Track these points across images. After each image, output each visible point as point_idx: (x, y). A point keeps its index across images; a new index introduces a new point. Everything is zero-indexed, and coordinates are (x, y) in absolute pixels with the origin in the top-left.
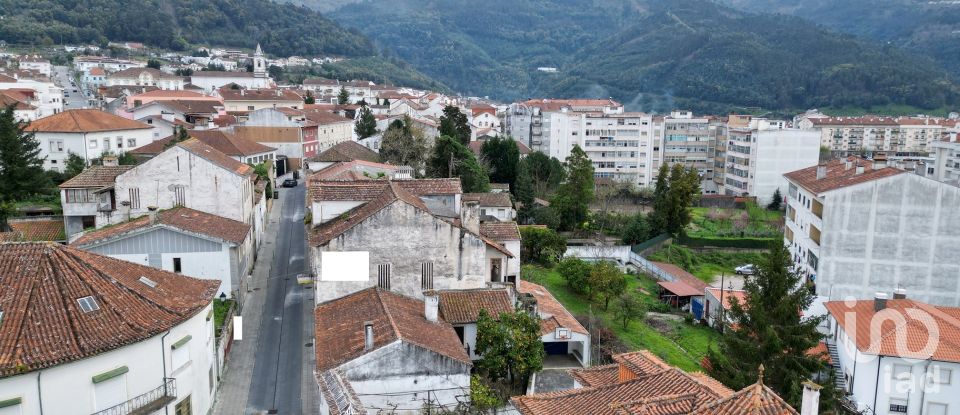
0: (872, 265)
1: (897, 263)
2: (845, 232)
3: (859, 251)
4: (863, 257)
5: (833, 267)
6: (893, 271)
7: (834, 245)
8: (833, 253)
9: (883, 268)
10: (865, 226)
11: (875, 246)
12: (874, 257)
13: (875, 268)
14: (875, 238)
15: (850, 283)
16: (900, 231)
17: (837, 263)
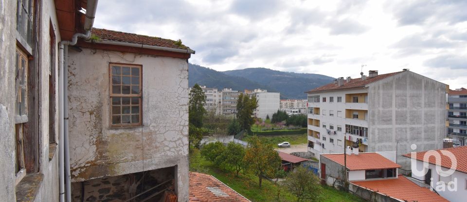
0: (396, 129)
1: (408, 126)
2: (381, 109)
3: (389, 120)
4: (391, 124)
5: (376, 131)
6: (406, 132)
7: (376, 118)
8: (376, 123)
9: (401, 130)
10: (391, 105)
11: (397, 116)
12: (397, 123)
13: (397, 130)
14: (396, 111)
15: (386, 141)
16: (408, 107)
17: (378, 129)
